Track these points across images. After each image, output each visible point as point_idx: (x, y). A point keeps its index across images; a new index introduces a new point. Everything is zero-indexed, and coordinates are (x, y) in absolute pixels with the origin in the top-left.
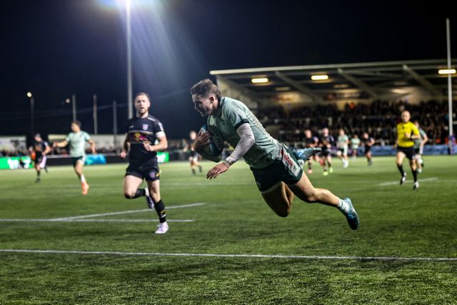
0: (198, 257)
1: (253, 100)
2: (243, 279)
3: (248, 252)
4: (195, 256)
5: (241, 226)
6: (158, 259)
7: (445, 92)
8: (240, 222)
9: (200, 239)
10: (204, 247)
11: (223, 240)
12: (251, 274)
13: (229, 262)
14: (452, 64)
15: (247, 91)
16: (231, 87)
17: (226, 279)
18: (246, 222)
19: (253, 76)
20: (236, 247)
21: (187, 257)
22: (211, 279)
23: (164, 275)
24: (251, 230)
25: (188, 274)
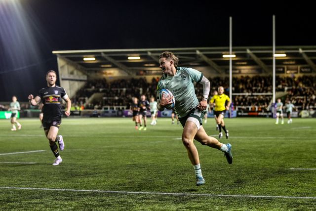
0: (38, 190)
1: (84, 74)
2: (71, 208)
3: (75, 187)
4: (35, 190)
5: (71, 168)
6: (8, 192)
7: (227, 71)
8: (71, 165)
9: (40, 177)
10: (43, 183)
11: (57, 178)
12: (77, 204)
13: (61, 195)
14: (233, 50)
15: (79, 67)
16: (68, 64)
17: (58, 207)
18: (75, 165)
19: (84, 56)
20: (67, 183)
21: (30, 190)
22: (47, 208)
23: (12, 204)
24: (79, 171)
25: (29, 203)
